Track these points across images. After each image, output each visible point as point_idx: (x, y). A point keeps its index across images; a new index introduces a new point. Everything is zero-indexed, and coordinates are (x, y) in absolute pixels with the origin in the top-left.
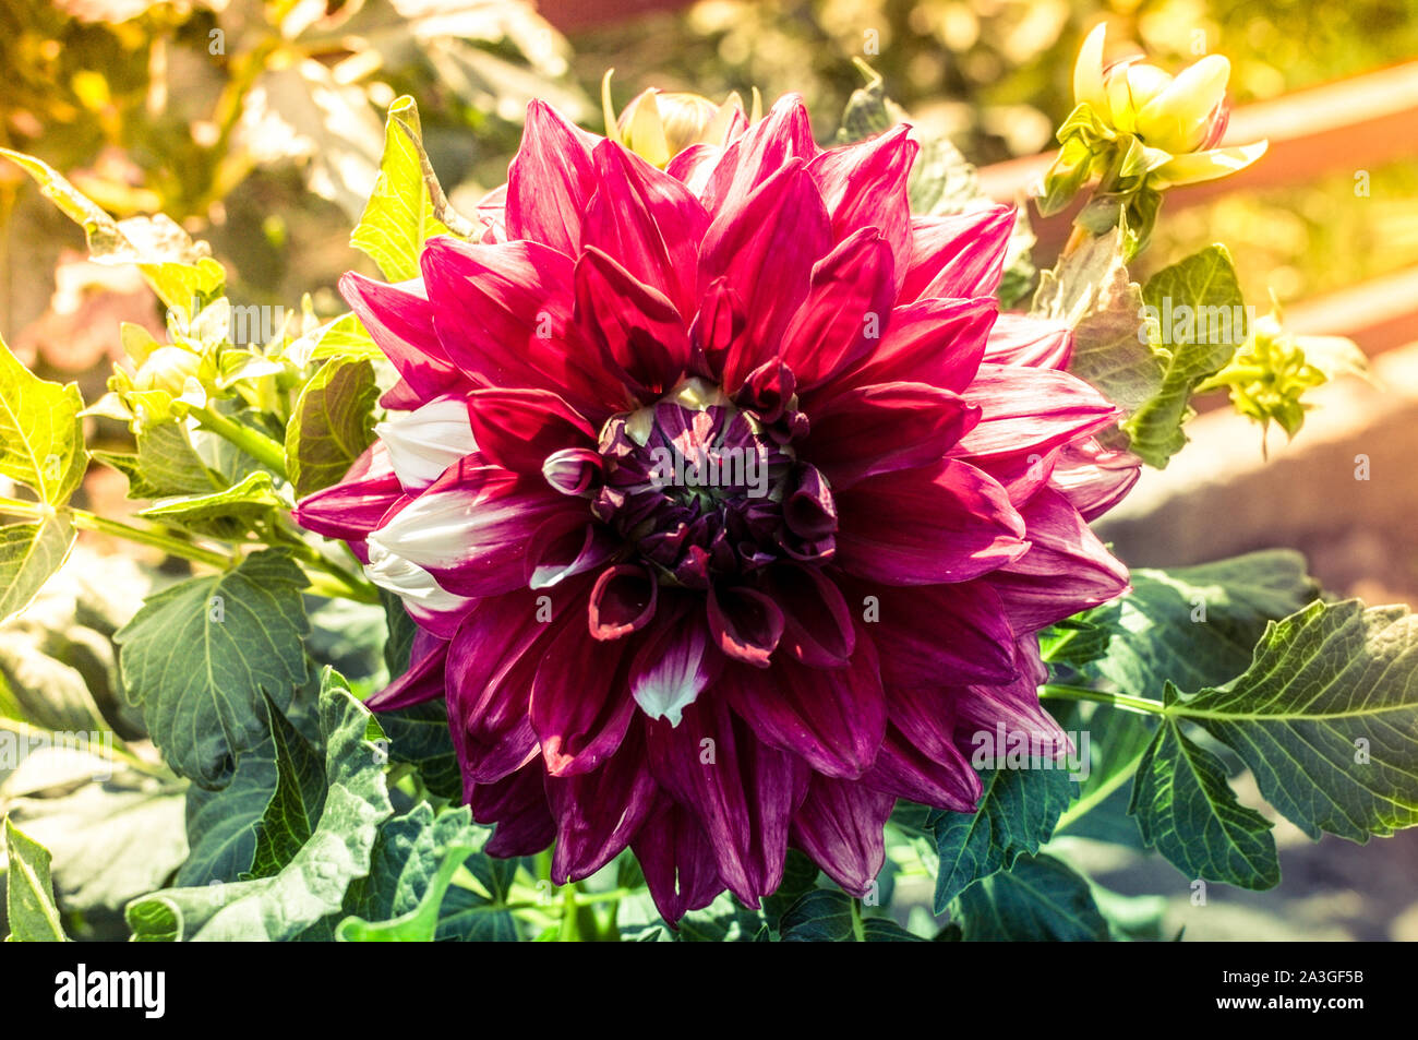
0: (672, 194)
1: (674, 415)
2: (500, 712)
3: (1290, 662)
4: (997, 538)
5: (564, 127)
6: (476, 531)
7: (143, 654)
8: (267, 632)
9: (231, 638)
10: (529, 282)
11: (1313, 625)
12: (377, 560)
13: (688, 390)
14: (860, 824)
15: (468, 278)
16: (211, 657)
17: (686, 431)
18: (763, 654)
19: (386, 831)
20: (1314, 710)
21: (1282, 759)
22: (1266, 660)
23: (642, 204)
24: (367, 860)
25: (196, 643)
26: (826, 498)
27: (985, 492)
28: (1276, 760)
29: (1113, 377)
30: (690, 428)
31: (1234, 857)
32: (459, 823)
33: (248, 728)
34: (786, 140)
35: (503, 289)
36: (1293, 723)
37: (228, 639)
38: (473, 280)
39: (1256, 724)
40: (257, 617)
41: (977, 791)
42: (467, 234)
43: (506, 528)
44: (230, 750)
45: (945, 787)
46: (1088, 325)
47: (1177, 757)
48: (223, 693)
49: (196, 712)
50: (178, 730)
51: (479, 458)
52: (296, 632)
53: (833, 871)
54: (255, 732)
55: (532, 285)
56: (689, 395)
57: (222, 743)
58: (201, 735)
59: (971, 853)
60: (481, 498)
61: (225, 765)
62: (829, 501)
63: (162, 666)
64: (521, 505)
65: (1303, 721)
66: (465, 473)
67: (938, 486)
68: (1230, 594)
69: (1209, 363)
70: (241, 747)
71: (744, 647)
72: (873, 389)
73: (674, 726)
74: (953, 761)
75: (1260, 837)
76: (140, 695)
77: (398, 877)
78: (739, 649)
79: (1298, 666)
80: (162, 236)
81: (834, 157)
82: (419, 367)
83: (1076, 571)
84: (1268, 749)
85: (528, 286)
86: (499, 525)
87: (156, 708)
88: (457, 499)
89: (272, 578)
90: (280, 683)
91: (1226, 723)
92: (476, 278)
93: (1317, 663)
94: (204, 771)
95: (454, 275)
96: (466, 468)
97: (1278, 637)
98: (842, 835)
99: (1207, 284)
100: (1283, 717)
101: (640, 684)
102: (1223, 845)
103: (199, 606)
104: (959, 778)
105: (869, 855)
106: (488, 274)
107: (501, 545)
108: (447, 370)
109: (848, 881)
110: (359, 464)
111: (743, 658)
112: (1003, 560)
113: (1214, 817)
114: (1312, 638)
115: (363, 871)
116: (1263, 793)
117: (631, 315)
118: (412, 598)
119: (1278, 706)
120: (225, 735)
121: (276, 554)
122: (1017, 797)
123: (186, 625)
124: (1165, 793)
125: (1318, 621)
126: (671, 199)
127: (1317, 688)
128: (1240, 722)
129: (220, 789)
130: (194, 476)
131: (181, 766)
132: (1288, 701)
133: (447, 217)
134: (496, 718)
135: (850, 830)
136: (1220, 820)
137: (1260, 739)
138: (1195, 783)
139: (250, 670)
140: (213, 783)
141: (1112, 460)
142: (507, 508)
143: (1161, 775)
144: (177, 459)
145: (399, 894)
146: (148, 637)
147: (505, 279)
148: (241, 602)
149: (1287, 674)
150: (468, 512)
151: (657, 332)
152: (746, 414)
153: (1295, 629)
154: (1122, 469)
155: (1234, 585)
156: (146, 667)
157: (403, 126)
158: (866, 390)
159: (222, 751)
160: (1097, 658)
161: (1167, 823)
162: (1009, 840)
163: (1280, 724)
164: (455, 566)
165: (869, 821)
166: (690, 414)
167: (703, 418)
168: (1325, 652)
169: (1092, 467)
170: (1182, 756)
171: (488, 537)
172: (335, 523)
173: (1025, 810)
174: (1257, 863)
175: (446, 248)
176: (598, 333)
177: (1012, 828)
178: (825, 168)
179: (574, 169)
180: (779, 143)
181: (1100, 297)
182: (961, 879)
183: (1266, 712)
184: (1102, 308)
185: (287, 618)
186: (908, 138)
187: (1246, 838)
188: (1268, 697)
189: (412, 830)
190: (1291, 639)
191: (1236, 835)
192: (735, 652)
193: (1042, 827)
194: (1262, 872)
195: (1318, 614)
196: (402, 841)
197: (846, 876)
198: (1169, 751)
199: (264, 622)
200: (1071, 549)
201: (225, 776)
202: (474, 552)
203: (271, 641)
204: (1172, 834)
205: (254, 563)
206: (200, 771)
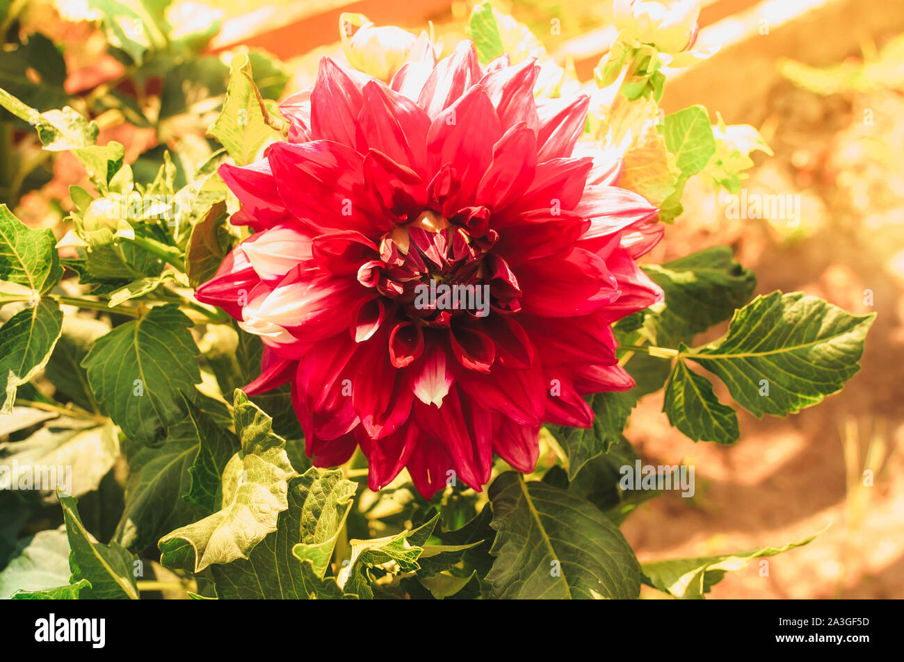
0: (408, 108)
1: (421, 235)
2: (333, 402)
3: (745, 329)
4: (602, 289)
5: (341, 71)
6: (311, 304)
7: (101, 373)
8: (175, 356)
9: (154, 361)
10: (331, 164)
11: (758, 308)
12: (248, 320)
13: (426, 218)
14: (526, 436)
15: (297, 165)
16: (144, 373)
17: (431, 246)
18: (485, 367)
19: (292, 483)
20: (757, 351)
21: (741, 377)
22: (734, 329)
23: (392, 116)
24: (286, 501)
25: (133, 364)
26: (513, 280)
27: (592, 264)
28: (739, 379)
29: (647, 182)
30: (433, 243)
31: (717, 430)
32: (337, 477)
33: (174, 413)
34: (466, 69)
35: (317, 169)
36: (747, 359)
37: (152, 362)
38: (299, 166)
39: (726, 360)
40: (167, 347)
41: (591, 417)
42: (281, 128)
43: (326, 301)
44: (163, 425)
45: (574, 416)
46: (632, 155)
47: (685, 380)
48: (155, 394)
49: (139, 405)
50: (130, 415)
51: (309, 264)
52: (191, 354)
53: (514, 463)
54: (178, 415)
55: (333, 166)
56: (427, 222)
57: (157, 421)
58: (144, 416)
59: (585, 445)
60: (311, 286)
61: (161, 433)
62: (516, 281)
63: (115, 380)
64: (333, 286)
65: (751, 357)
66: (302, 273)
67: (569, 263)
68: (697, 275)
69: (693, 166)
70: (171, 423)
71: (475, 363)
72: (529, 214)
73: (439, 407)
74: (577, 401)
75: (730, 418)
76: (103, 397)
77: (302, 507)
78: (472, 365)
79: (750, 329)
80: (71, 120)
81: (493, 76)
82: (263, 210)
83: (634, 292)
84: (734, 373)
85: (330, 166)
86: (323, 299)
87: (114, 404)
88: (299, 287)
89: (171, 323)
90: (187, 385)
91: (711, 361)
92: (301, 164)
93: (759, 328)
94: (149, 438)
95: (288, 164)
96: (302, 270)
97: (740, 317)
98: (516, 444)
99: (692, 125)
100: (741, 355)
101: (416, 386)
102: (710, 423)
103: (130, 343)
104: (581, 410)
105: (532, 453)
106: (307, 161)
107: (325, 310)
108: (282, 211)
109: (522, 467)
110: (226, 261)
111: (475, 369)
112: (606, 301)
113: (705, 410)
114: (756, 316)
115: (285, 507)
116: (733, 397)
117: (395, 183)
118: (267, 338)
119: (740, 350)
120: (158, 417)
121: (171, 308)
122: (605, 412)
123: (125, 355)
124: (680, 399)
125: (760, 306)
126: (407, 111)
127: (759, 340)
128: (718, 360)
129: (159, 447)
130: (119, 269)
131: (134, 436)
132: (745, 347)
133: (270, 121)
134: (331, 406)
135: (520, 440)
136: (709, 410)
137: (730, 368)
138: (695, 392)
139: (168, 379)
140: (156, 444)
141: (649, 229)
142: (326, 289)
143: (677, 389)
144: (109, 261)
145: (304, 517)
146: (102, 363)
147: (316, 163)
148: (155, 339)
149: (743, 335)
150: (305, 294)
151: (407, 189)
152: (460, 231)
153: (749, 312)
154: (654, 233)
155: (697, 269)
156: (104, 381)
157: (246, 74)
158: (526, 214)
159: (159, 426)
160: (638, 328)
161: (681, 415)
162: (604, 436)
163: (740, 359)
164: (300, 324)
165: (530, 434)
166: (431, 235)
167: (439, 237)
168: (763, 321)
169: (638, 234)
170: (688, 379)
171: (317, 307)
172: (219, 299)
173: (610, 418)
174: (728, 431)
175: (283, 149)
176: (378, 195)
177: (605, 429)
178: (489, 83)
179: (349, 96)
180: (462, 71)
181: (639, 140)
182: (581, 459)
183: (732, 353)
184: (640, 146)
185: (185, 347)
186: (535, 65)
187: (723, 419)
188: (734, 346)
189: (308, 481)
190: (746, 318)
191: (717, 418)
192: (470, 366)
193: (619, 425)
194: (731, 435)
195: (760, 303)
196: (302, 488)
197: (520, 464)
198: (681, 377)
199: (172, 350)
200: (632, 281)
201: (161, 439)
202: (310, 315)
203: (178, 361)
204: (684, 420)
205: (157, 313)
206: (146, 438)
